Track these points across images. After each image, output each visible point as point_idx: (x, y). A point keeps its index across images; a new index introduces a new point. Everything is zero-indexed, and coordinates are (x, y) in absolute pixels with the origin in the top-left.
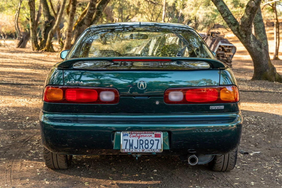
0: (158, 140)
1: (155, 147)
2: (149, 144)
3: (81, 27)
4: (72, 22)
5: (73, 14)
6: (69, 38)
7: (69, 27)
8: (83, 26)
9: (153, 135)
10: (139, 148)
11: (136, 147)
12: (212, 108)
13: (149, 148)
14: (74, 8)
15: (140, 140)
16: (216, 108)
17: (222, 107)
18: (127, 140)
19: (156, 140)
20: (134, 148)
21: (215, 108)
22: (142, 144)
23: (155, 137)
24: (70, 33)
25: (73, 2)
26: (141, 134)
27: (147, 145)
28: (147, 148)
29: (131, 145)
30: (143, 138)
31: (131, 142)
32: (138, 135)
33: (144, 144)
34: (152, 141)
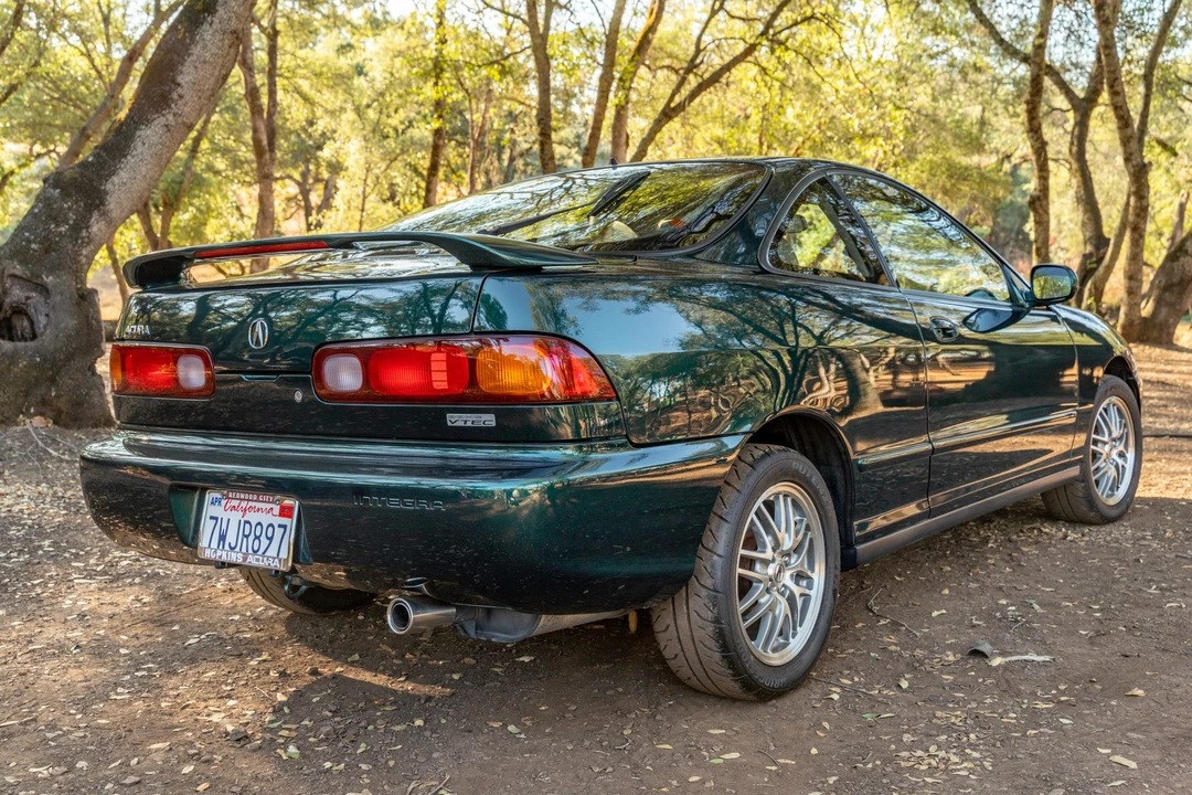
0: (285, 527)
1: (272, 552)
2: (263, 538)
3: (1176, 264)
4: (1139, 250)
5: (1138, 223)
6: (1132, 299)
7: (1130, 265)
8: (1182, 259)
9: (277, 509)
10: (238, 549)
11: (233, 545)
12: (456, 420)
13: (260, 552)
14: (1139, 204)
15: (246, 522)
16: (469, 424)
17: (489, 420)
18: (216, 519)
19: (280, 526)
20: (227, 547)
21: (465, 422)
22: (247, 537)
23: (280, 515)
24: (1132, 282)
25: (1137, 187)
26: (252, 500)
27: (257, 541)
28: (255, 552)
29: (222, 538)
30: (253, 517)
31: (224, 527)
32: (244, 504)
33: (252, 537)
34: (270, 529)
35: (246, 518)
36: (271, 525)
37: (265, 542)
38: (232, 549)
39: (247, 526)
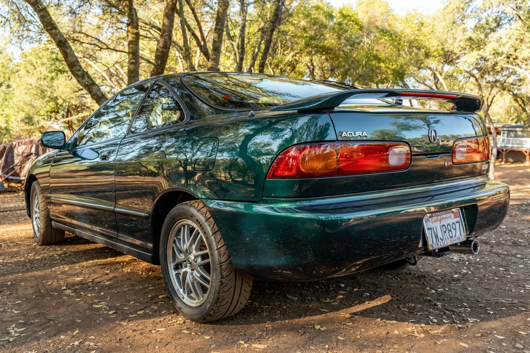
0: (459, 222)
1: (458, 234)
2: (452, 230)
9: (452, 215)
10: (444, 239)
11: (442, 238)
12: (483, 167)
13: (454, 237)
17: (488, 166)
18: (431, 229)
19: (457, 222)
20: (440, 240)
22: (445, 232)
23: (455, 217)
26: (442, 215)
27: (450, 233)
28: (452, 237)
29: (437, 237)
30: (445, 222)
31: (435, 231)
32: (439, 218)
33: (447, 231)
34: (454, 225)
35: (442, 224)
36: (453, 223)
37: (454, 232)
38: (442, 240)
39: (444, 227)
